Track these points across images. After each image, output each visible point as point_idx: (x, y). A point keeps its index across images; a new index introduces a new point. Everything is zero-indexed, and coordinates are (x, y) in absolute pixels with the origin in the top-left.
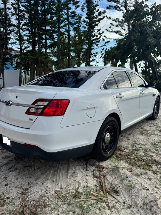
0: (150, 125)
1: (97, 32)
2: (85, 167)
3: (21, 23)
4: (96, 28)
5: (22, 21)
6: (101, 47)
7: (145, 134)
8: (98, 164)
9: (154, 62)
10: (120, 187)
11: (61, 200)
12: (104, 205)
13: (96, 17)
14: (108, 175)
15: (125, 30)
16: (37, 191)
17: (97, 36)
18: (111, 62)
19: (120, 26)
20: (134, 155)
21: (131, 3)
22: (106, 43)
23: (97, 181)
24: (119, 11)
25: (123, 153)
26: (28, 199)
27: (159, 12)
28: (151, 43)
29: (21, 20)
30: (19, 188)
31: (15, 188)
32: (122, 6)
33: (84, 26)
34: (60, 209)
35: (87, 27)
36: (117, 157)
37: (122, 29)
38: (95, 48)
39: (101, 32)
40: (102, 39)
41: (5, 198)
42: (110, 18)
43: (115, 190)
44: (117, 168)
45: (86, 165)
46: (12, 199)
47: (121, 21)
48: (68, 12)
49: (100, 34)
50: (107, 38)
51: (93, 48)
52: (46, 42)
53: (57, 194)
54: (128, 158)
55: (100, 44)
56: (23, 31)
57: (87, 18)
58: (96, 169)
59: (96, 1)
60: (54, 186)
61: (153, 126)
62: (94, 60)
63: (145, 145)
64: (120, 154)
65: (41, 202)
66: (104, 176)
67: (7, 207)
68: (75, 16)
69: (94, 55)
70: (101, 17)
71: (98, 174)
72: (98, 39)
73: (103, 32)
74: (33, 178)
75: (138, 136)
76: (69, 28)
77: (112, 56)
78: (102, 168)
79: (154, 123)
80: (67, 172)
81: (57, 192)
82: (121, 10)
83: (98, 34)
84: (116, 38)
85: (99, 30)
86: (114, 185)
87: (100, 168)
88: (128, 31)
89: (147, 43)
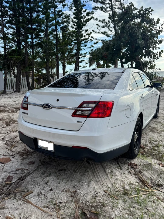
0: (155, 123)
1: (85, 32)
2: (119, 166)
3: (5, 20)
4: (85, 28)
5: (6, 18)
6: (90, 47)
7: (156, 131)
8: (129, 163)
9: (141, 63)
10: (160, 181)
11: (115, 198)
12: (155, 198)
13: (83, 17)
14: (144, 171)
15: (111, 31)
16: (86, 192)
17: (85, 36)
18: (95, 63)
19: (106, 27)
20: (156, 151)
21: (116, 5)
22: (95, 43)
23: (136, 178)
24: (105, 12)
25: (146, 150)
26: (81, 201)
27: (147, 15)
28: (140, 45)
29: (4, 17)
30: (66, 191)
31: (62, 192)
32: (107, 8)
33: (72, 26)
34: (119, 207)
35: (75, 27)
36: (143, 154)
37: (109, 30)
38: (84, 49)
39: (89, 33)
40: (90, 40)
41: (57, 203)
42: (97, 19)
43: (157, 185)
44: (150, 164)
45: (119, 164)
46: (64, 203)
47: (108, 22)
48: (55, 10)
49: (88, 34)
50: (94, 39)
51: (82, 49)
52: (32, 42)
53: (107, 193)
54: (153, 154)
55: (89, 44)
56: (7, 28)
57: (74, 18)
58: (130, 167)
59: (83, 1)
60: (101, 186)
61: (158, 123)
62: (84, 61)
63: (161, 141)
64: (144, 151)
65: (97, 202)
66: (141, 173)
67: (64, 211)
68: (62, 15)
69: (82, 55)
70: (89, 17)
71: (133, 171)
72: (86, 39)
73: (91, 33)
74: (75, 181)
75: (150, 134)
76: (56, 27)
77: (101, 57)
78: (135, 165)
79: (157, 121)
80: (105, 171)
81: (106, 192)
82: (107, 11)
83: (86, 35)
84: (103, 39)
85: (87, 31)
86: (154, 180)
87: (134, 165)
88: (115, 32)
89: (137, 45)
